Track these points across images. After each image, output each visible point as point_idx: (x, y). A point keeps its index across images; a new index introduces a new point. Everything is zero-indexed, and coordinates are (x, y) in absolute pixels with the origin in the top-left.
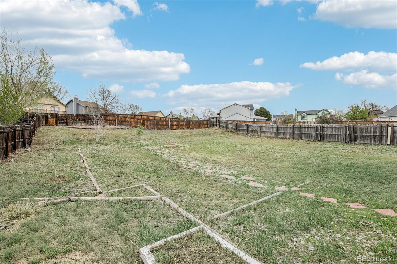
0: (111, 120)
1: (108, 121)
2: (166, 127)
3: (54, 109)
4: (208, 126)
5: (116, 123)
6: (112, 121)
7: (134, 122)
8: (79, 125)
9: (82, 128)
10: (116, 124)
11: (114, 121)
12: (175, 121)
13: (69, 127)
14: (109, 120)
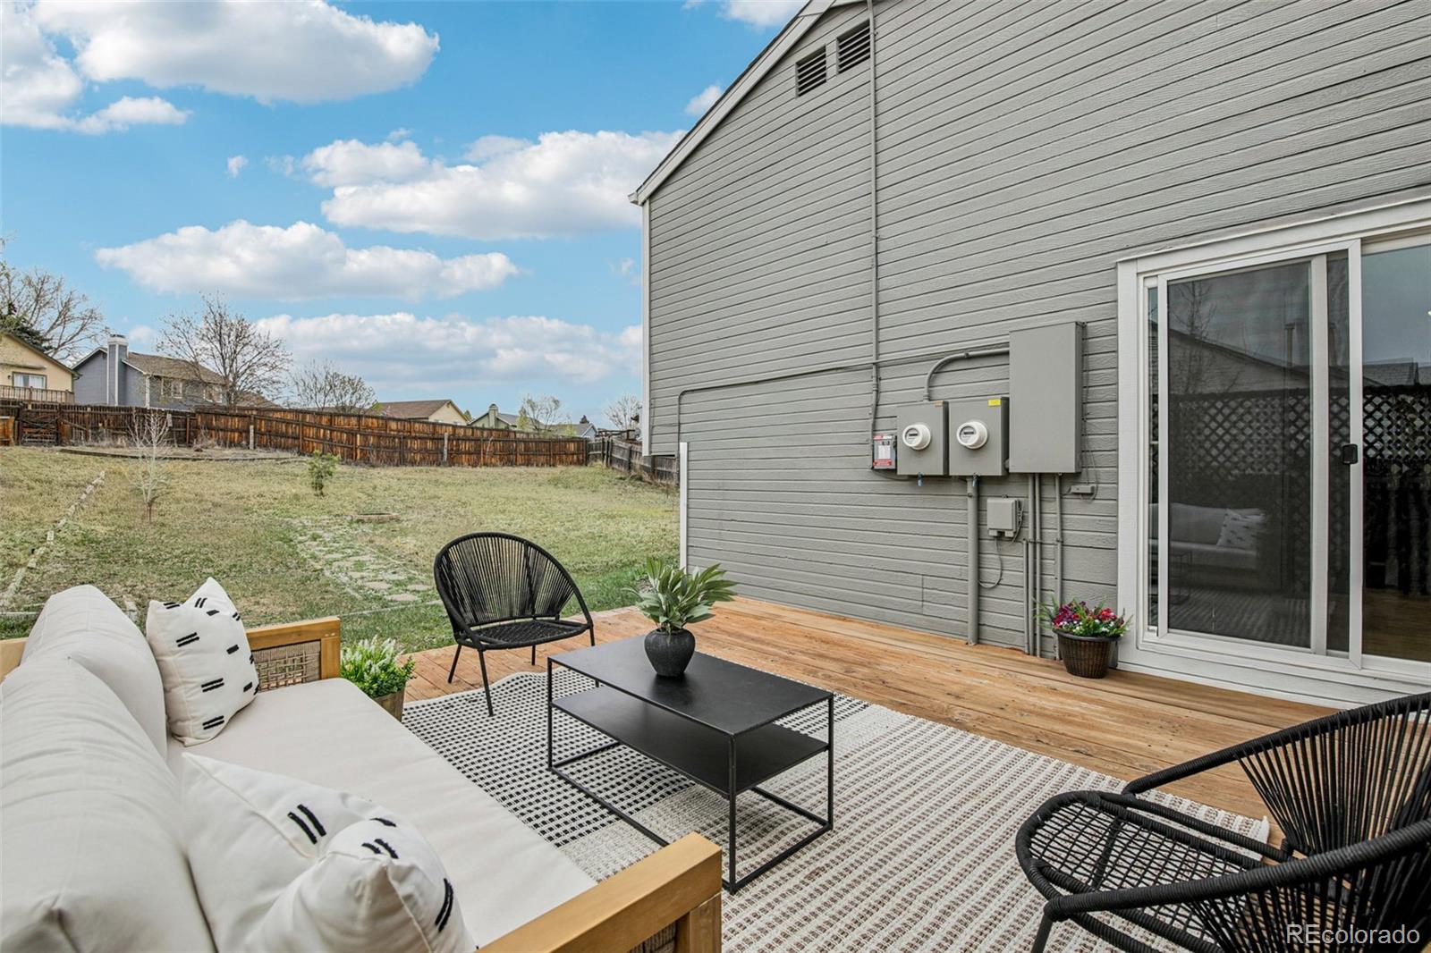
0: (232, 431)
1: (221, 433)
2: (433, 458)
3: (26, 382)
4: (581, 458)
5: (252, 441)
6: (236, 434)
7: (317, 438)
8: (105, 445)
9: (114, 456)
10: (248, 443)
11: (244, 435)
12: (466, 439)
13: (62, 451)
14: (225, 430)
